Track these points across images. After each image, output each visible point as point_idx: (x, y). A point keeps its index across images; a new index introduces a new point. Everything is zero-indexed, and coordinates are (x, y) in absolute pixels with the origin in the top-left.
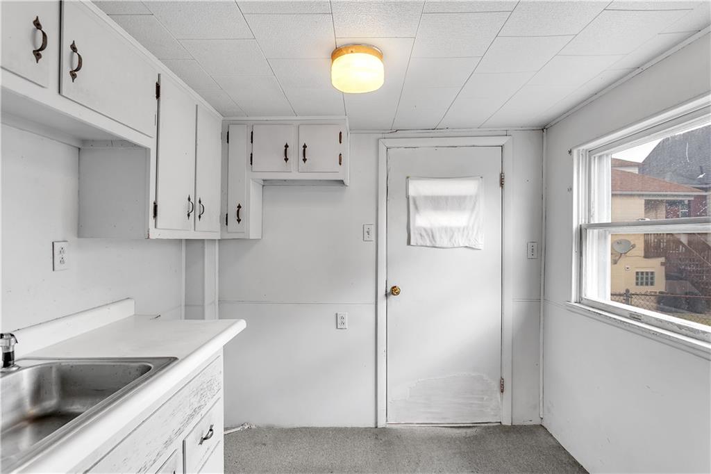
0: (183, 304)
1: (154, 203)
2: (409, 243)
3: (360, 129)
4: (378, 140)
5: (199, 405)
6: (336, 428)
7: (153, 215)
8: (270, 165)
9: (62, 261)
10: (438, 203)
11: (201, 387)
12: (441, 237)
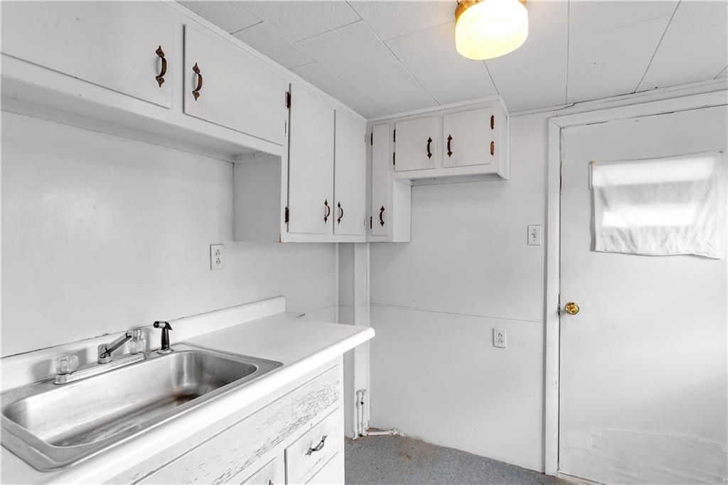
0: (337, 304)
1: (286, 208)
2: (593, 248)
3: (519, 110)
4: (548, 119)
5: (306, 415)
6: (491, 460)
7: (285, 220)
8: (414, 163)
9: (219, 262)
10: (637, 194)
11: (310, 397)
12: (645, 240)
